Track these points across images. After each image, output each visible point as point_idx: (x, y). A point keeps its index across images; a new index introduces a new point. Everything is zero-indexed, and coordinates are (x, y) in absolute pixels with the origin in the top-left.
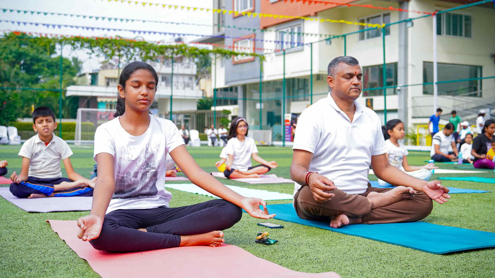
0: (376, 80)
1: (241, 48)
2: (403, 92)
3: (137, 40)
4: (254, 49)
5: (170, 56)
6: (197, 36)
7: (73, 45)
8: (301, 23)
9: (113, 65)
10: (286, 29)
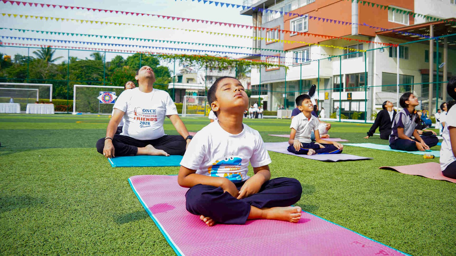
0: (354, 82)
1: (271, 62)
2: (370, 90)
3: (216, 56)
4: (279, 62)
5: (234, 66)
6: (244, 54)
7: (181, 59)
8: (309, 48)
9: (188, 71)
10: (300, 51)
